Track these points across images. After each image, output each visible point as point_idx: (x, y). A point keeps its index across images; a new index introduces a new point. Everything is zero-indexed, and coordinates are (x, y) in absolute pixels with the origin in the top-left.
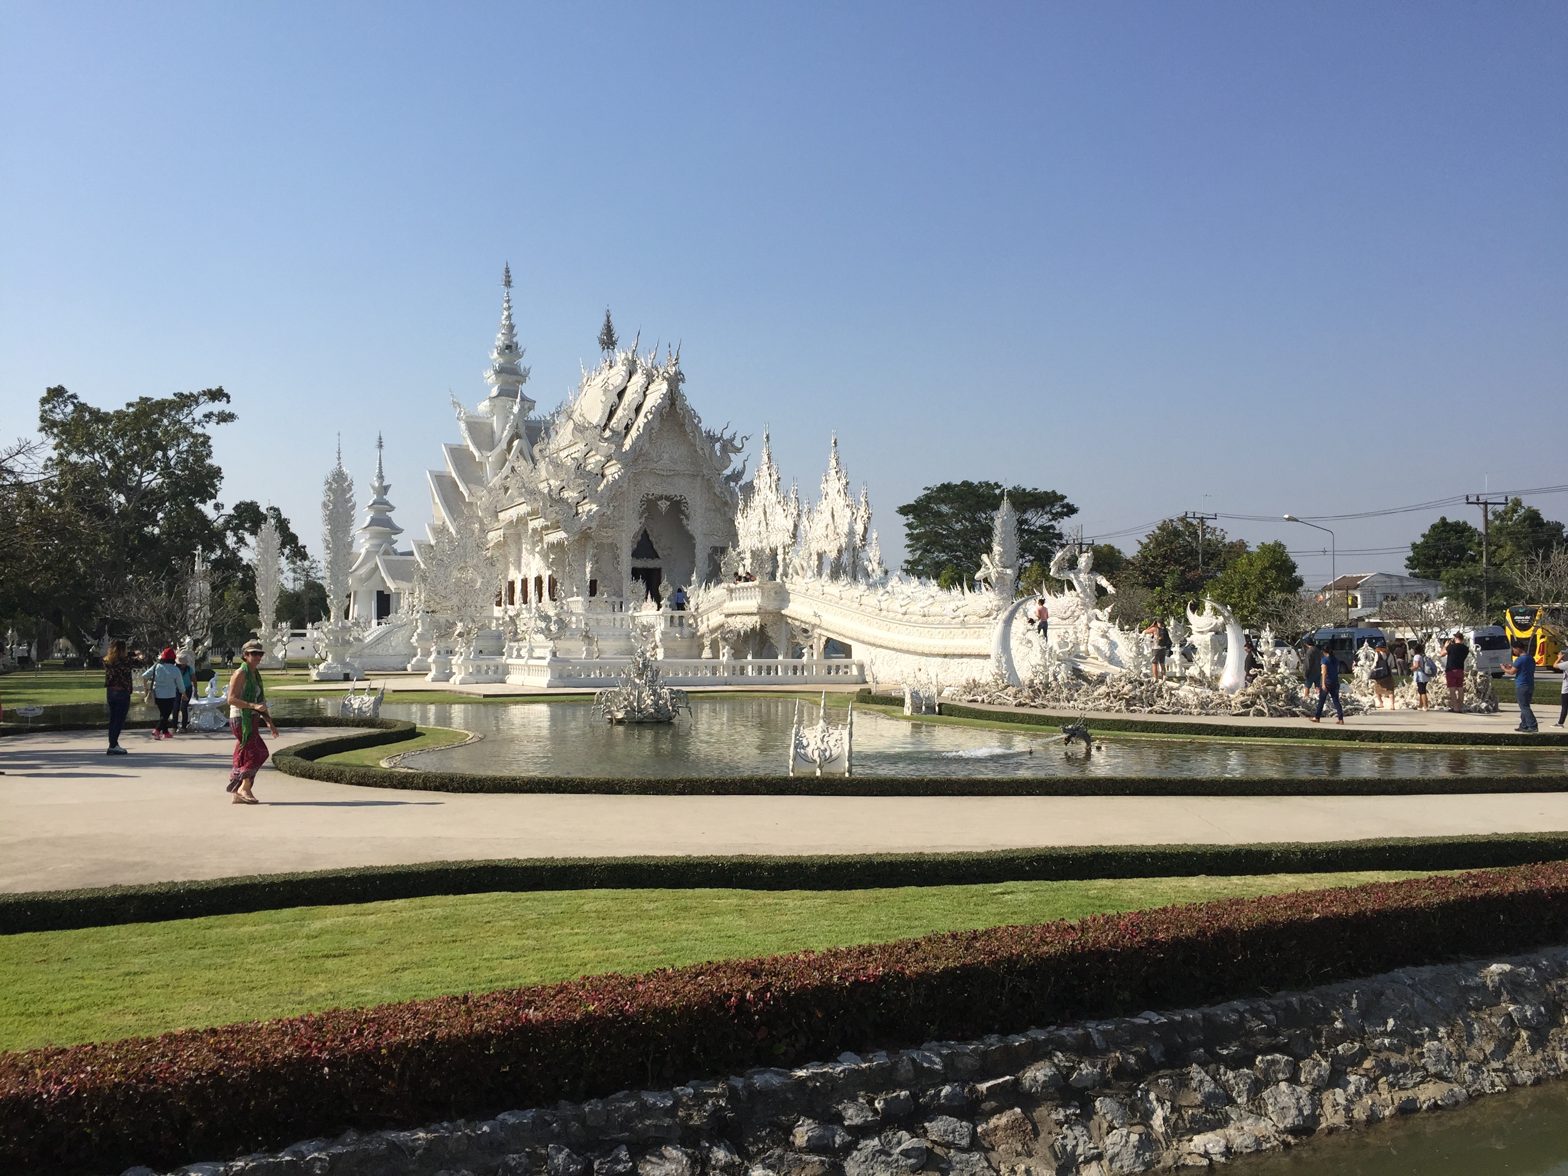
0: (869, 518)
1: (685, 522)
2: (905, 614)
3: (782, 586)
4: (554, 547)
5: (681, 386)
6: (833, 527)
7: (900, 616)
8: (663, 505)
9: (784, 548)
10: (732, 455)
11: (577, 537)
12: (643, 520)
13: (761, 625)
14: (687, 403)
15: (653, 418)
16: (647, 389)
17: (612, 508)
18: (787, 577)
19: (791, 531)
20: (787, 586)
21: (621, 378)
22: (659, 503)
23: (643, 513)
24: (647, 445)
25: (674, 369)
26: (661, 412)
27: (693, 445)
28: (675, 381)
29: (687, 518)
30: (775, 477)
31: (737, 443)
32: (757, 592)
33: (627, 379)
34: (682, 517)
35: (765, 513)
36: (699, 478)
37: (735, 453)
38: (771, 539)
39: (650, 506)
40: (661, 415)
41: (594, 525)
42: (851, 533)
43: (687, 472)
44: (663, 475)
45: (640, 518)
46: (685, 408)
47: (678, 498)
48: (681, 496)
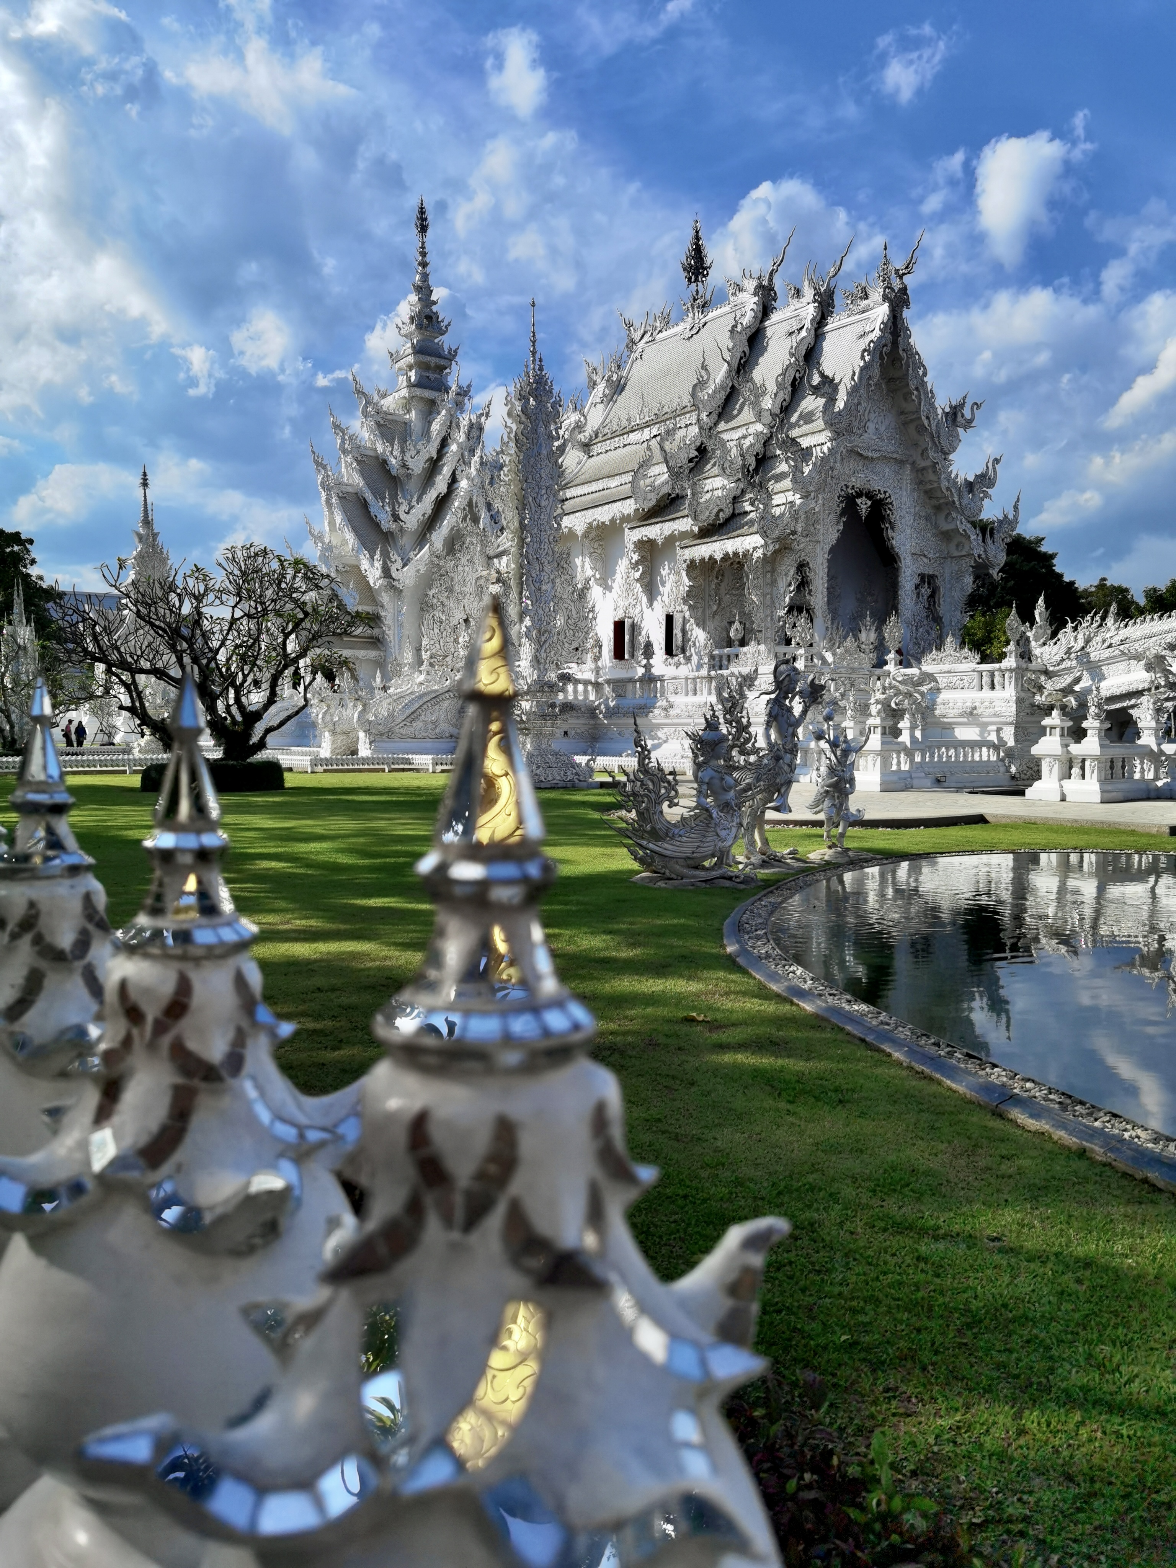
1: (888, 534)
4: (704, 566)
5: (906, 313)
8: (863, 505)
10: (960, 430)
12: (840, 526)
14: (911, 341)
15: (872, 360)
16: (822, 323)
22: (859, 501)
23: (841, 516)
26: (881, 352)
28: (898, 303)
29: (892, 528)
31: (967, 412)
34: (886, 525)
37: (965, 428)
39: (849, 502)
40: (881, 358)
43: (895, 456)
44: (866, 458)
45: (838, 523)
46: (909, 349)
47: (882, 496)
48: (885, 492)
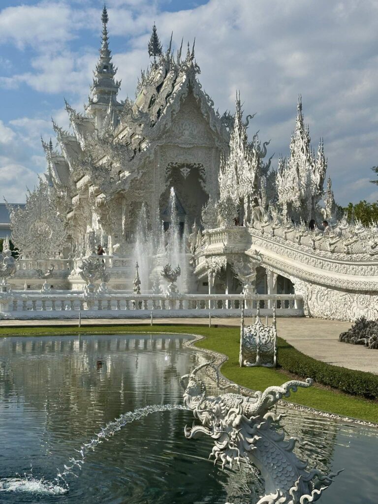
0: (324, 170)
1: (202, 184)
2: (333, 252)
3: (246, 230)
4: (102, 205)
5: (197, 76)
6: (297, 180)
7: (330, 254)
8: (185, 172)
9: (249, 197)
11: (113, 197)
12: (168, 183)
13: (228, 264)
14: (202, 89)
15: (174, 102)
16: (175, 81)
17: (141, 174)
18: (250, 223)
19: (253, 182)
20: (251, 230)
21: (159, 75)
23: (169, 178)
24: (170, 124)
25: (190, 63)
26: (181, 98)
27: (208, 123)
28: (192, 71)
29: (204, 181)
30: (243, 137)
32: (225, 236)
33: (164, 76)
34: (201, 180)
35: (236, 169)
36: (214, 150)
38: (240, 190)
39: (175, 171)
40: (181, 99)
41: (127, 187)
42: (309, 184)
43: (204, 145)
44: (185, 148)
45: (166, 182)
46: (201, 94)
47: (197, 166)
48: (199, 164)
